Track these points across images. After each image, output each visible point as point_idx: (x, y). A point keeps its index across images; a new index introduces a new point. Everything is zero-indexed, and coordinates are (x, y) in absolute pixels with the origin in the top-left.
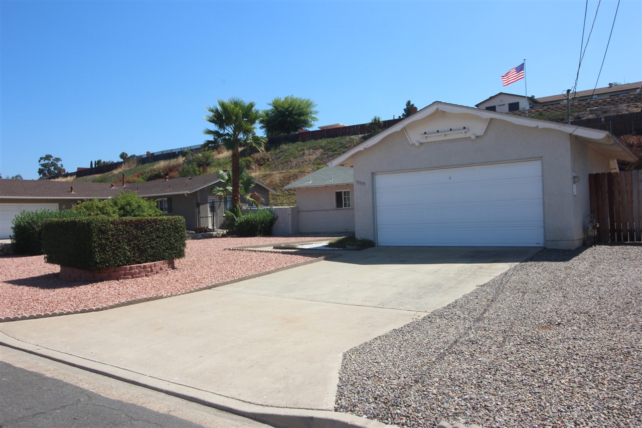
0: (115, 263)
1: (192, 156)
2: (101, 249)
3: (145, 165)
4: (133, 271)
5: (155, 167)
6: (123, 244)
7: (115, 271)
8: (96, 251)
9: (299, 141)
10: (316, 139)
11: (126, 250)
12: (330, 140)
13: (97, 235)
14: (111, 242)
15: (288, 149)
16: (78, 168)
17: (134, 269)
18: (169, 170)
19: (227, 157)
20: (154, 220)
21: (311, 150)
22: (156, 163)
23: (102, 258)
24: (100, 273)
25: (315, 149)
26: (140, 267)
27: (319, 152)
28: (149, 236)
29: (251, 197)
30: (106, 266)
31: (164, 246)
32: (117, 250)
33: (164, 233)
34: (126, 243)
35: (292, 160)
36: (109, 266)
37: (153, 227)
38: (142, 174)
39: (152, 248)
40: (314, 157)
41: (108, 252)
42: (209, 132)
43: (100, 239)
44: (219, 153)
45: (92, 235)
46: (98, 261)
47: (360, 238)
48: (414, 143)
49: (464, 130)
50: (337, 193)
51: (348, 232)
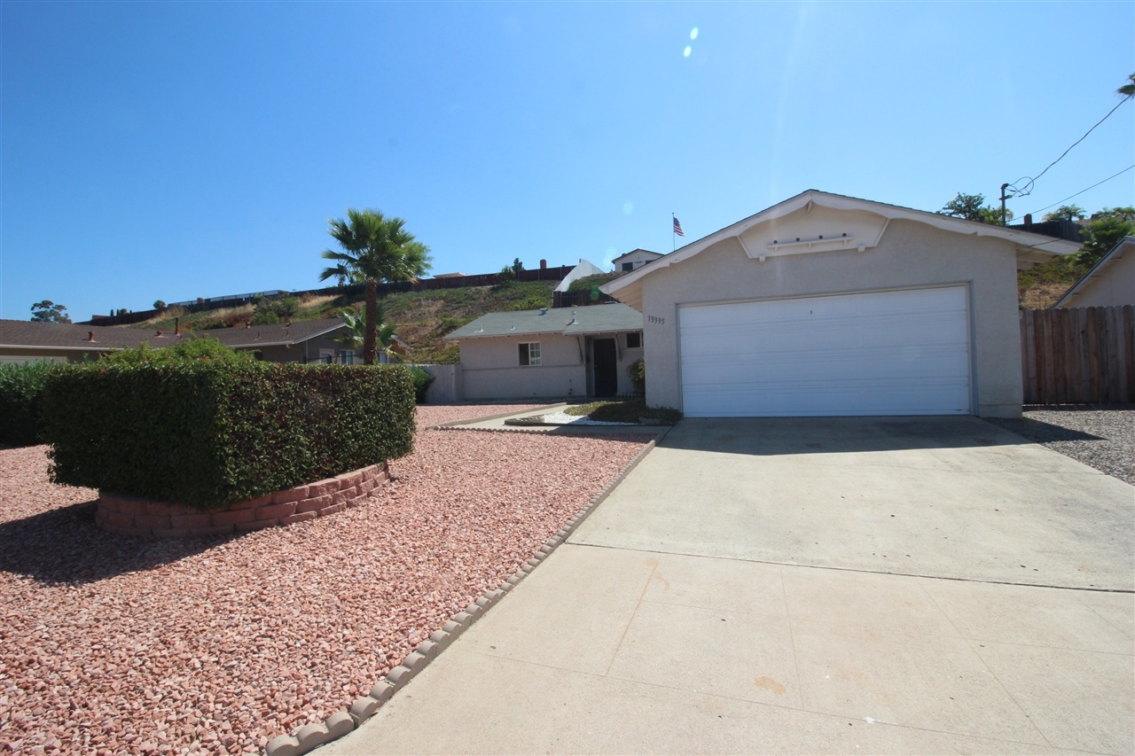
0: (275, 483)
1: (267, 304)
2: (239, 448)
3: (197, 314)
4: (320, 498)
5: (213, 316)
6: (295, 430)
7: (272, 504)
8: (227, 455)
9: (412, 290)
10: (433, 289)
11: (302, 445)
12: (452, 290)
13: (230, 409)
14: (265, 428)
15: (399, 299)
16: (94, 316)
17: (322, 491)
18: (232, 322)
19: (315, 307)
20: (358, 372)
21: (430, 301)
22: (214, 311)
23: (242, 473)
24: (229, 510)
25: (434, 299)
26: (335, 484)
27: (440, 304)
28: (350, 408)
29: (391, 349)
30: (253, 493)
31: (379, 430)
32: (281, 448)
33: (378, 402)
34: (303, 427)
35: (406, 312)
36: (261, 492)
37: (358, 388)
38: (194, 325)
39: (356, 436)
40: (433, 309)
41: (259, 453)
42: (333, 256)
43: (237, 420)
44: (304, 301)
45: (216, 411)
46: (233, 481)
47: (654, 407)
48: (756, 257)
49: (845, 239)
50: (521, 346)
51: (536, 398)
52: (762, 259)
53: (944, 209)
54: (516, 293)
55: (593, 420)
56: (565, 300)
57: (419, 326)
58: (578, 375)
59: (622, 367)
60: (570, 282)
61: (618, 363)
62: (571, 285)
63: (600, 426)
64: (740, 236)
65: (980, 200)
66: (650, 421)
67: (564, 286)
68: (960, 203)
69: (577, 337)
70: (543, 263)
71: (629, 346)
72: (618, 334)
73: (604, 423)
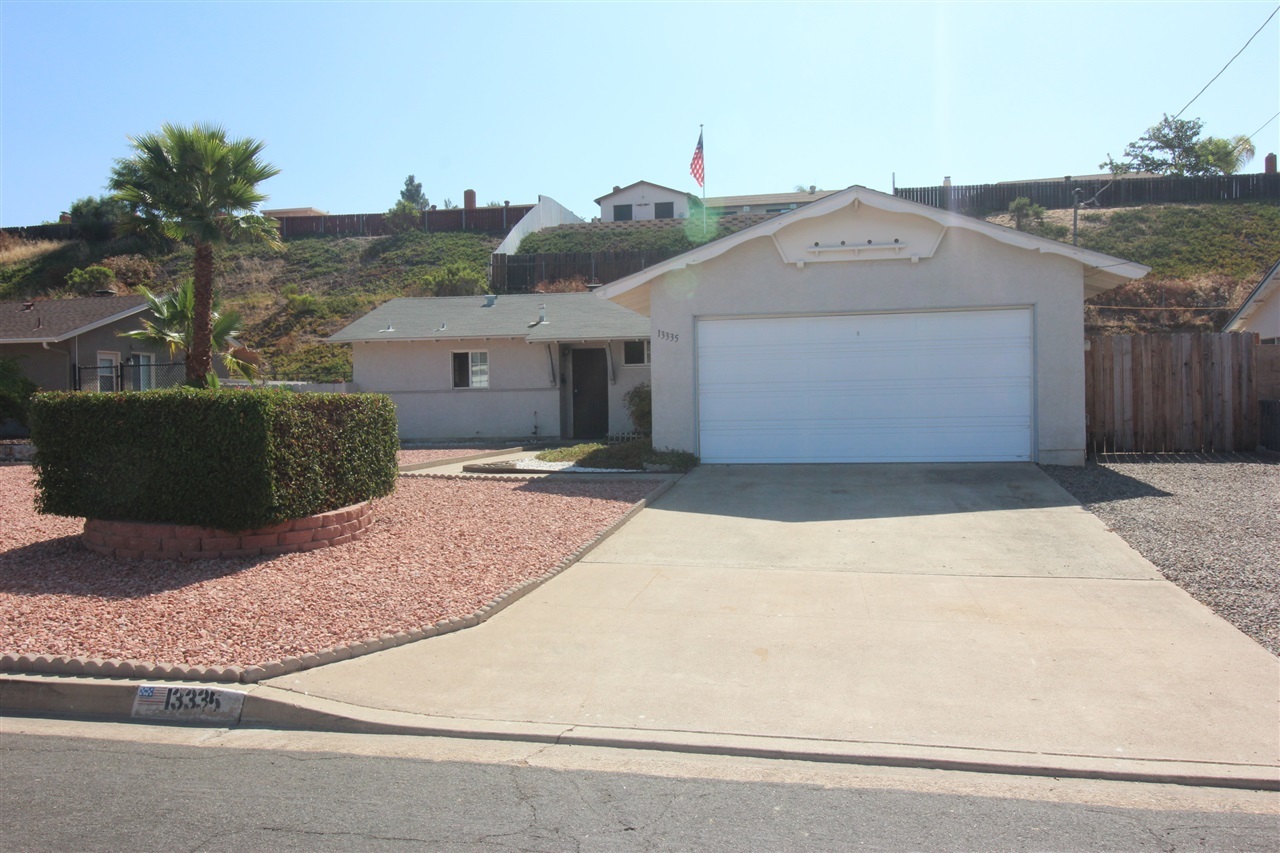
7: (293, 530)
8: (273, 479)
11: (317, 475)
14: (294, 456)
17: (333, 521)
23: (281, 497)
28: (349, 440)
29: (235, 357)
31: (370, 464)
39: (353, 469)
45: (264, 437)
47: (664, 449)
48: (793, 261)
49: (897, 246)
50: (456, 356)
51: (481, 439)
52: (800, 264)
53: (1142, 139)
54: (423, 253)
55: (581, 466)
56: (517, 277)
57: (243, 307)
58: (547, 405)
59: (617, 394)
60: (522, 237)
61: (610, 388)
62: (523, 242)
63: (593, 473)
64: (774, 234)
65: (1196, 128)
66: (657, 467)
67: (510, 245)
68: (1166, 131)
69: (548, 346)
70: (470, 196)
71: (628, 361)
72: (613, 343)
73: (598, 470)
